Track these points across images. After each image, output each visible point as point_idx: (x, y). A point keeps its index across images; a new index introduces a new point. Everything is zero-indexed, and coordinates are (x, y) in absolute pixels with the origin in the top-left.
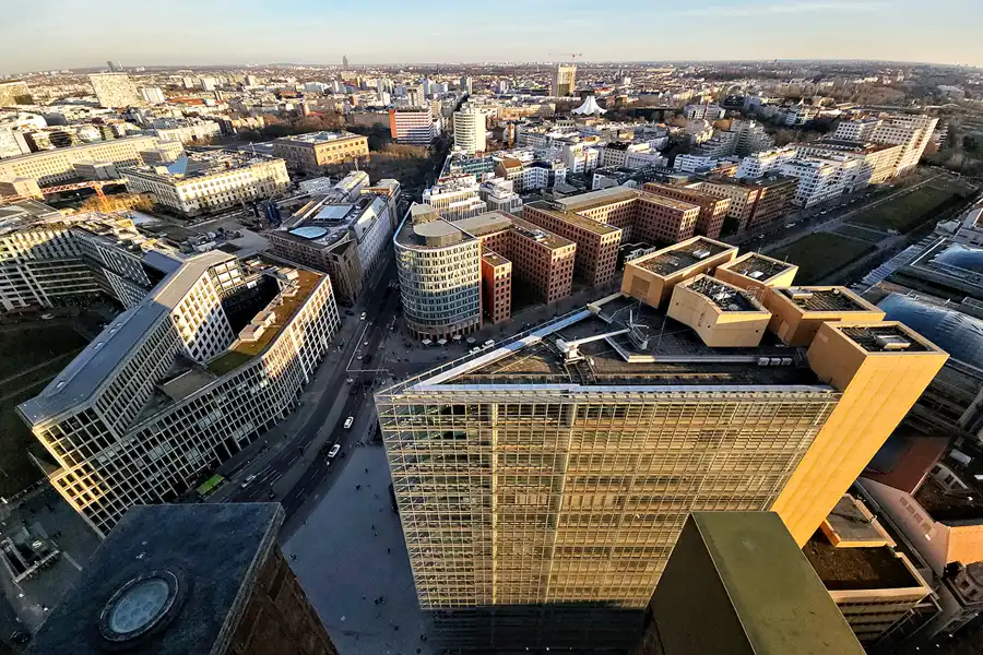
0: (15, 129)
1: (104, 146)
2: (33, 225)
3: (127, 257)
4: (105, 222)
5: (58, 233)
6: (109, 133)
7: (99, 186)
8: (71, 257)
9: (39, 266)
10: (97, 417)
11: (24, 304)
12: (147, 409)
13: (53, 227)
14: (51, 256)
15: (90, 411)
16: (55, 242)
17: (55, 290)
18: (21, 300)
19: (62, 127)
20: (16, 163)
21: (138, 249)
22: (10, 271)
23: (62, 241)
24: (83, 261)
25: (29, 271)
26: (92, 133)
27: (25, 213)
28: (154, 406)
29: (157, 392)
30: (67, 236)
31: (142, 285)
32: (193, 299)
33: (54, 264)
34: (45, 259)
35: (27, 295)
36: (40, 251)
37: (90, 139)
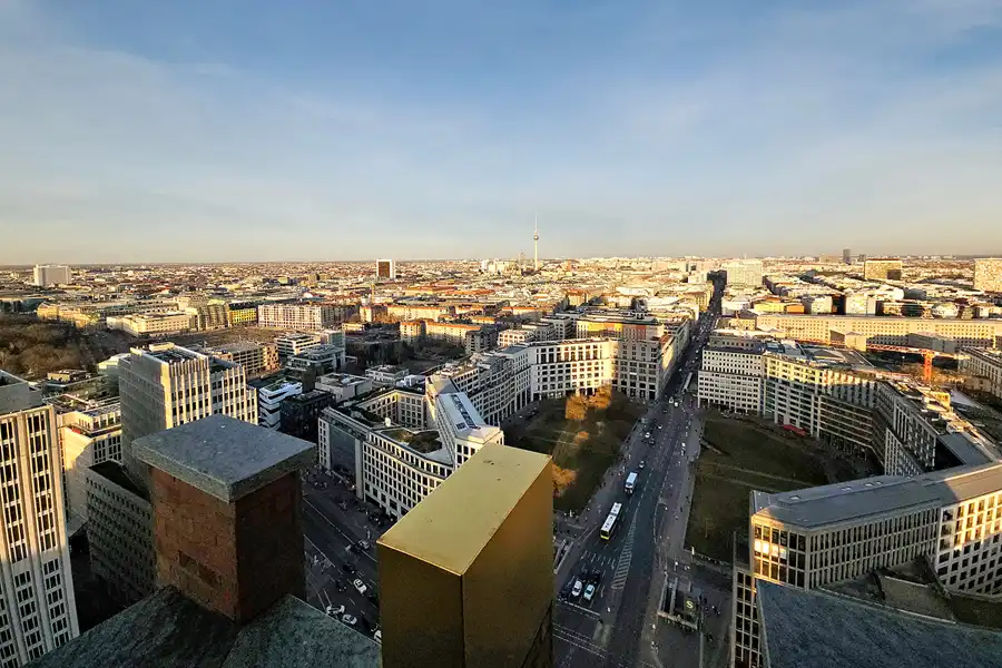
0: (871, 296)
1: (957, 323)
2: (847, 368)
3: (924, 427)
4: (918, 388)
5: (865, 382)
6: (968, 313)
7: (930, 355)
8: (863, 406)
9: (830, 402)
10: (804, 550)
11: (798, 425)
12: (850, 585)
13: (863, 376)
14: (845, 399)
15: (803, 540)
16: (857, 389)
17: (829, 428)
18: (798, 421)
19: (919, 301)
20: (857, 321)
21: (942, 425)
22: (805, 396)
23: (864, 391)
24: (871, 415)
25: (820, 402)
26: (949, 310)
27: (843, 359)
28: (860, 587)
29: (874, 576)
30: (872, 387)
31: (922, 464)
32: (981, 508)
33: (843, 406)
34: (838, 399)
35: (805, 419)
36: (839, 390)
37: (944, 316)
